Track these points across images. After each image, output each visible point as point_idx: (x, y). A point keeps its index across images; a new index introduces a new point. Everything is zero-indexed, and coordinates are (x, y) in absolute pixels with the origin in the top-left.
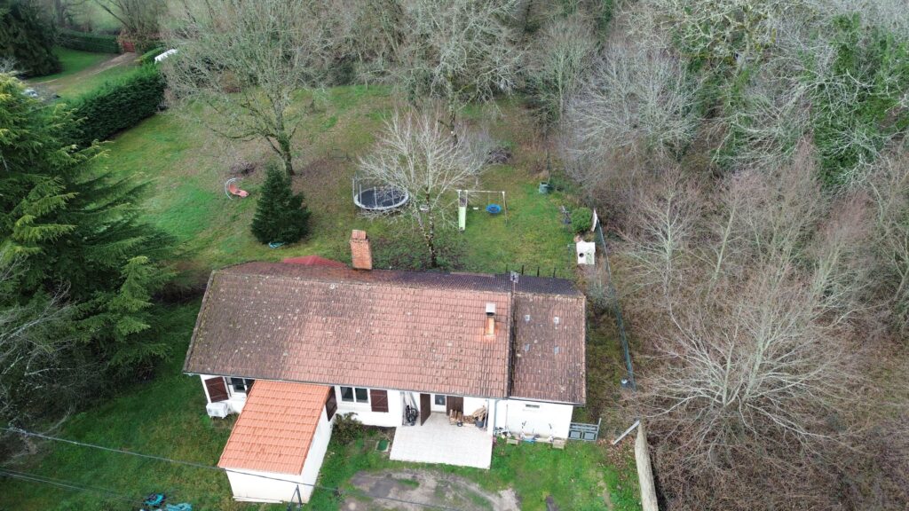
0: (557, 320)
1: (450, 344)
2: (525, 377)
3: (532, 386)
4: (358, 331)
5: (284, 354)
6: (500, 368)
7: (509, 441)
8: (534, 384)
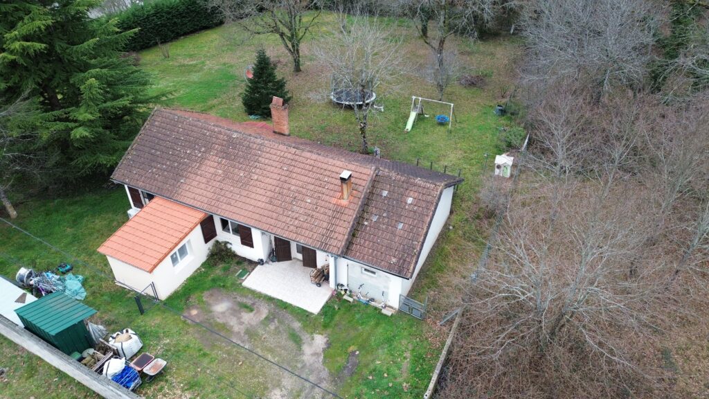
0: (410, 200)
1: (309, 201)
2: (364, 243)
5: (182, 181)
6: (343, 229)
7: (346, 297)
8: (371, 250)
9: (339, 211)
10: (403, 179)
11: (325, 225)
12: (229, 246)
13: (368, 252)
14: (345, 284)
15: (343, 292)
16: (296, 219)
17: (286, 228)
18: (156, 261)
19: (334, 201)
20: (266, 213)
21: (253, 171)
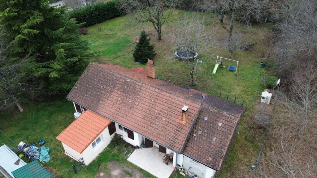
2: (194, 147)
5: (100, 102)
7: (181, 173)
8: (197, 152)
9: (180, 127)
10: (216, 111)
11: (172, 134)
12: (122, 137)
13: (195, 152)
14: (181, 165)
15: (180, 170)
16: (157, 129)
17: (151, 134)
18: (84, 147)
19: (178, 121)
20: (142, 124)
21: (136, 100)
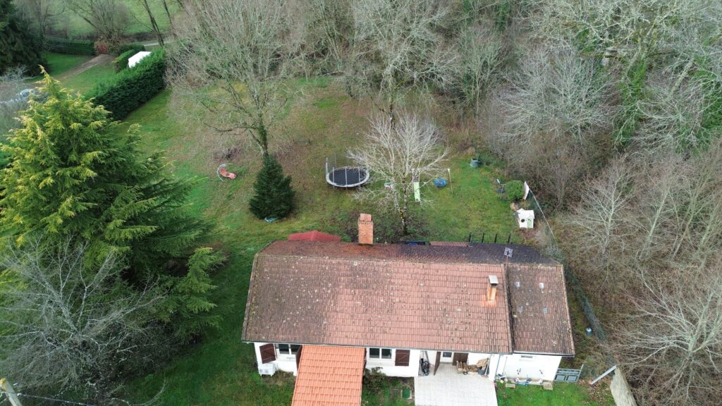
0: (542, 285)
1: (459, 310)
2: (523, 335)
3: (529, 342)
4: (382, 301)
5: (325, 322)
6: (503, 328)
7: (507, 385)
8: (531, 340)
10: (527, 267)
12: (379, 371)
14: (501, 373)
15: (502, 382)
16: (456, 330)
19: (482, 304)
20: (424, 332)
21: (392, 294)
